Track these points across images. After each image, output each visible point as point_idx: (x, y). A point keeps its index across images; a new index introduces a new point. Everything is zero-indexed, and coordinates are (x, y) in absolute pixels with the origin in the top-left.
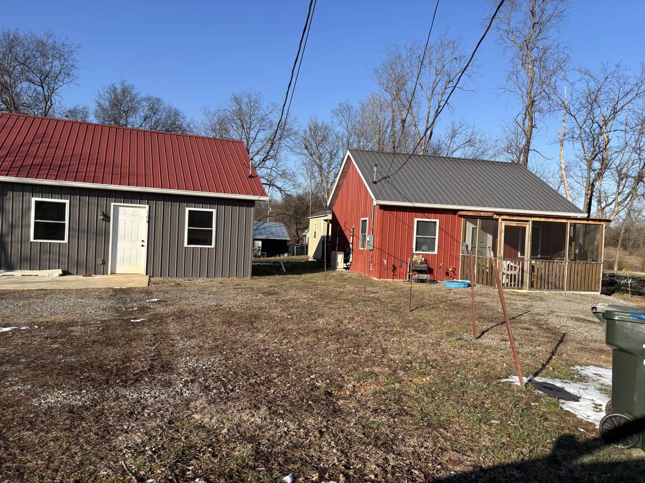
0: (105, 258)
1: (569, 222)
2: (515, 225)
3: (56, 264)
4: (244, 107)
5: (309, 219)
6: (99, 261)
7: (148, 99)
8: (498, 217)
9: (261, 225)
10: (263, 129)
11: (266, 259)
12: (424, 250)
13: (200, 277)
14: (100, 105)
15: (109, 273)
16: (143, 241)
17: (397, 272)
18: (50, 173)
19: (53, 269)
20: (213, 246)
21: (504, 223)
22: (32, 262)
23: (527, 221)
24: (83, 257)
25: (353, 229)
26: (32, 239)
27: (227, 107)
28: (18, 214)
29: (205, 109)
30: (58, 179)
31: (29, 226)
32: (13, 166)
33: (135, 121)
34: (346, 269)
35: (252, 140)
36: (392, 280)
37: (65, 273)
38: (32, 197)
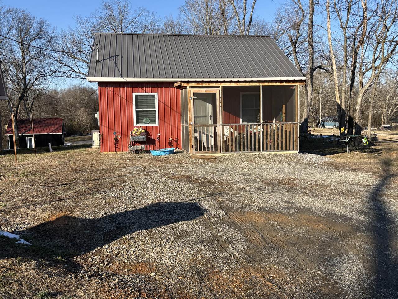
1: (261, 85)
2: (204, 92)
8: (185, 85)
12: (146, 122)
17: (120, 145)
21: (192, 91)
23: (218, 87)
36: (115, 152)
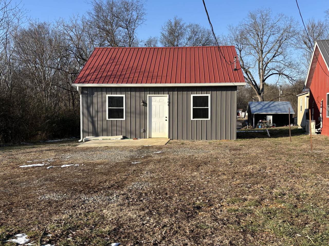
0: (145, 128)
3: (120, 133)
4: (258, 20)
5: (297, 97)
6: (142, 130)
7: (190, 26)
9: (272, 104)
10: (273, 34)
11: (275, 128)
13: (201, 139)
14: (163, 35)
15: (148, 138)
16: (166, 117)
18: (115, 80)
19: (118, 135)
20: (209, 119)
22: (108, 132)
24: (133, 129)
25: (322, 102)
26: (107, 119)
27: (246, 23)
28: (100, 104)
29: (230, 26)
30: (118, 83)
31: (105, 111)
32: (97, 78)
33: (183, 42)
34: (317, 133)
35: (264, 43)
37: (124, 138)
38: (107, 94)
